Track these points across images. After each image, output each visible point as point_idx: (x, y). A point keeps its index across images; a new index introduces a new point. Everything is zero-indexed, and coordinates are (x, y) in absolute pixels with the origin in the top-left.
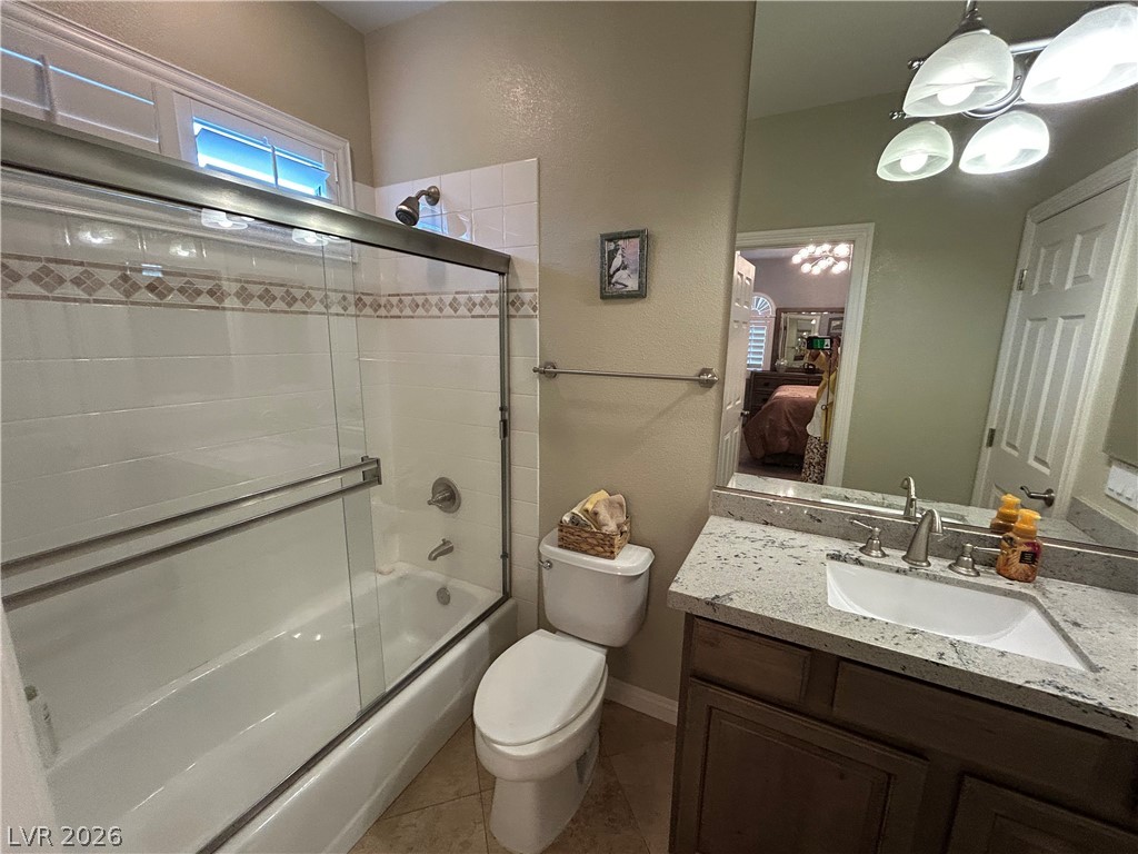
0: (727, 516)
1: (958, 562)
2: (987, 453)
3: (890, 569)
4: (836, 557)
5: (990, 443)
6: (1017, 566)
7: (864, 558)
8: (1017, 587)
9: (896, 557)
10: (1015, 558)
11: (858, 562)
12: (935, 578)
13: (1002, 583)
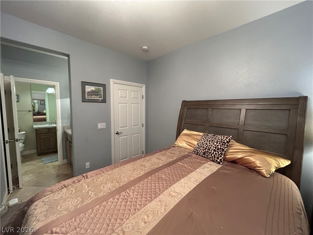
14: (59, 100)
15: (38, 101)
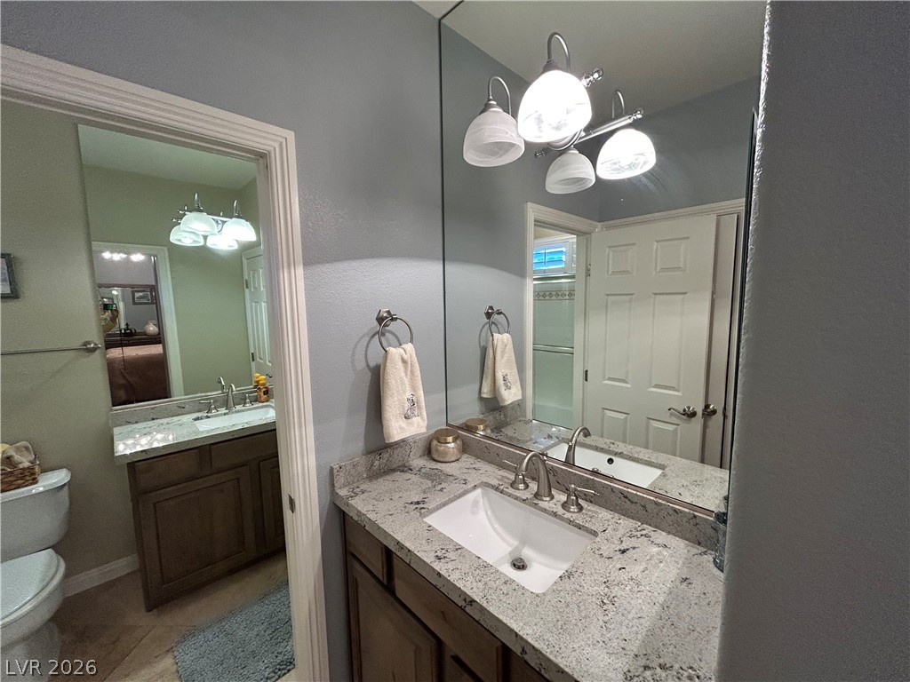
0: (126, 424)
1: (245, 403)
2: (253, 364)
3: (221, 415)
4: (197, 419)
5: (253, 360)
6: (264, 397)
7: (209, 415)
8: (265, 404)
9: (223, 410)
10: (262, 394)
11: (208, 417)
12: (239, 411)
13: (261, 404)
14: (300, 271)
15: (123, 292)
